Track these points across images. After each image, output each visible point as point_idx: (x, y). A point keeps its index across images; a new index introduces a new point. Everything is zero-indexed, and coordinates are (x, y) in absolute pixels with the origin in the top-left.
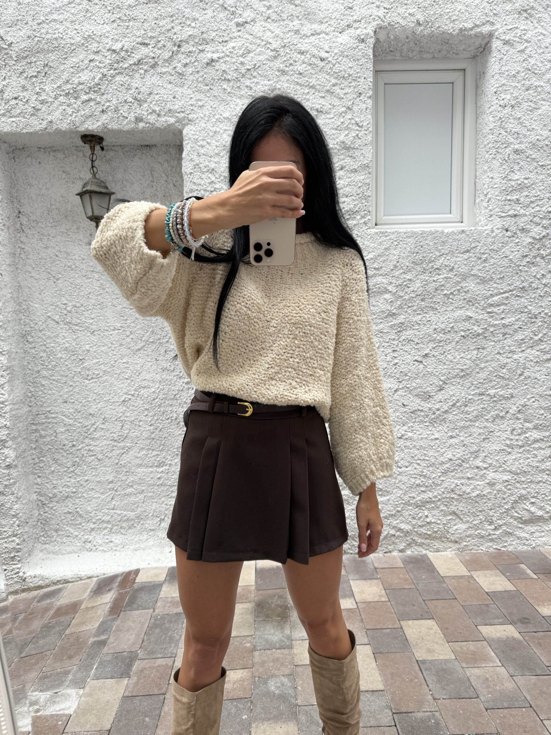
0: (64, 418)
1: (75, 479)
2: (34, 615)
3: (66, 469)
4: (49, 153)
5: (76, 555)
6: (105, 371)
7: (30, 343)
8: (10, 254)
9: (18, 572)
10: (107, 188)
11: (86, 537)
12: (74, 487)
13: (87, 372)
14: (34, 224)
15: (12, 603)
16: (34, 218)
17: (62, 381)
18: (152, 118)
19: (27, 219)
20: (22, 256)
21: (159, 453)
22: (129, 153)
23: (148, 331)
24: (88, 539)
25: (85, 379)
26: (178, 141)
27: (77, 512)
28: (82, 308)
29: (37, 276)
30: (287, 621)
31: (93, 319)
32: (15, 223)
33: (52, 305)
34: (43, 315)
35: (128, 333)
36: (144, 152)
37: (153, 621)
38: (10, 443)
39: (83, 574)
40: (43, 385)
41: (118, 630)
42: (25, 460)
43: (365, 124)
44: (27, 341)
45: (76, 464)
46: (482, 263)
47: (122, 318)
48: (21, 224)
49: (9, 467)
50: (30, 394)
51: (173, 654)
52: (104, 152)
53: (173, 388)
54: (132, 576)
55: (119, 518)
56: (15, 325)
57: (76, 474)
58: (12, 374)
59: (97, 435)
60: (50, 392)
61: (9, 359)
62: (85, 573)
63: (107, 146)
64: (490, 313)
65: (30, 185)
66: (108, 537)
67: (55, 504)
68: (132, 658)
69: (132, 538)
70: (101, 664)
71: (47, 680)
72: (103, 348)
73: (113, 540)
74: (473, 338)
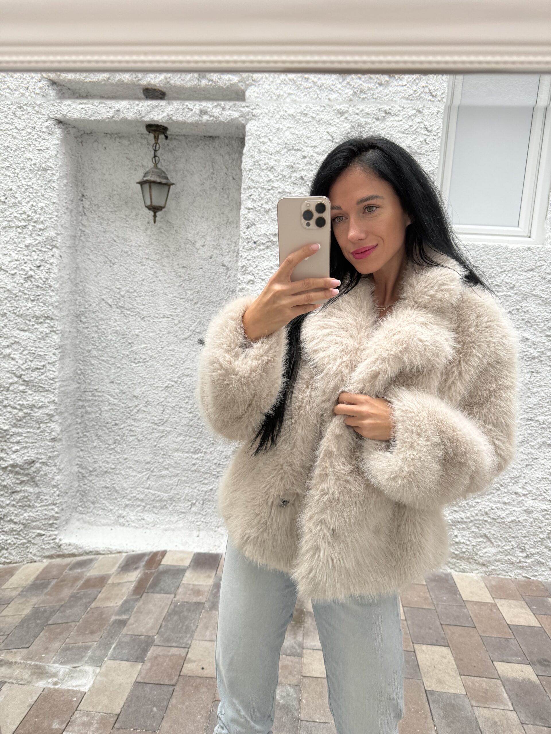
0: (109, 397)
1: (115, 456)
2: (65, 583)
3: (107, 446)
4: (115, 139)
5: (109, 528)
6: (151, 356)
7: (84, 323)
8: (71, 236)
9: (55, 539)
10: (167, 178)
11: (120, 512)
12: (113, 464)
13: (135, 356)
14: (95, 208)
15: (47, 567)
16: (95, 202)
17: (111, 363)
18: (217, 112)
19: (89, 203)
20: (82, 238)
21: (195, 440)
22: (192, 144)
23: (195, 322)
24: (122, 514)
25: (132, 362)
26: (241, 134)
27: (114, 487)
28: (135, 294)
29: (95, 259)
30: (300, 627)
31: (144, 305)
32: (78, 206)
33: (107, 288)
34: (97, 297)
35: (176, 322)
36: (207, 143)
37: (172, 606)
38: (56, 418)
39: (113, 548)
40: (93, 365)
41: (139, 612)
42: (69, 434)
43: (434, 129)
44: (81, 321)
45: (117, 442)
47: (172, 306)
48: (83, 207)
49: (53, 440)
50: (79, 372)
51: (187, 644)
52: (168, 141)
54: (159, 558)
55: (153, 498)
56: (70, 306)
57: (116, 452)
58: (64, 352)
59: (139, 416)
60: (98, 371)
61: (63, 338)
62: (116, 547)
63: (171, 135)
65: (95, 169)
66: (141, 515)
67: (94, 477)
68: (148, 643)
69: (163, 518)
70: (119, 644)
71: (68, 652)
72: (151, 334)
73: (145, 518)
74: (527, 361)
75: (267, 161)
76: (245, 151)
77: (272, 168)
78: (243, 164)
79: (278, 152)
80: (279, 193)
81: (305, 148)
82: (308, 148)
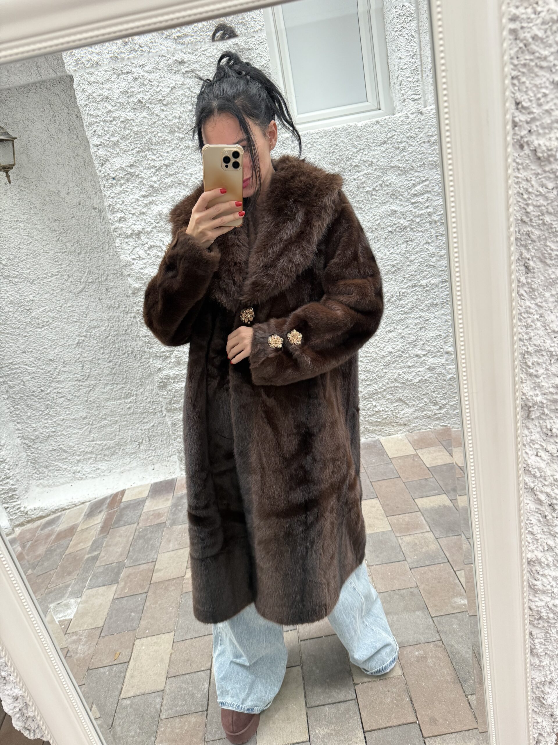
0: (27, 367)
1: (51, 420)
2: (39, 541)
3: (41, 412)
5: (69, 485)
6: (53, 318)
9: (19, 508)
10: (6, 133)
11: (75, 468)
12: (52, 427)
13: (37, 321)
15: (20, 534)
17: (16, 334)
21: (123, 386)
23: (85, 272)
25: (36, 327)
27: (61, 448)
28: (16, 260)
31: (29, 269)
35: (66, 277)
37: (137, 533)
39: (76, 501)
41: (108, 545)
45: (49, 406)
46: (400, 153)
47: (56, 263)
51: (154, 559)
53: (122, 324)
54: (119, 496)
55: (101, 447)
57: (51, 416)
59: (61, 378)
60: (7, 345)
62: (78, 500)
64: (415, 203)
66: (95, 465)
67: (39, 444)
68: (121, 566)
69: (116, 463)
70: (94, 575)
71: (51, 594)
72: (46, 296)
73: (99, 467)
74: (400, 232)
75: (100, 92)
76: (75, 87)
77: (107, 98)
78: (78, 100)
79: (108, 80)
80: (122, 121)
81: (133, 70)
82: (137, 69)
